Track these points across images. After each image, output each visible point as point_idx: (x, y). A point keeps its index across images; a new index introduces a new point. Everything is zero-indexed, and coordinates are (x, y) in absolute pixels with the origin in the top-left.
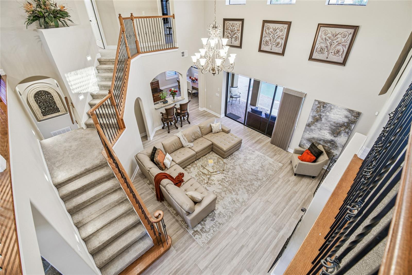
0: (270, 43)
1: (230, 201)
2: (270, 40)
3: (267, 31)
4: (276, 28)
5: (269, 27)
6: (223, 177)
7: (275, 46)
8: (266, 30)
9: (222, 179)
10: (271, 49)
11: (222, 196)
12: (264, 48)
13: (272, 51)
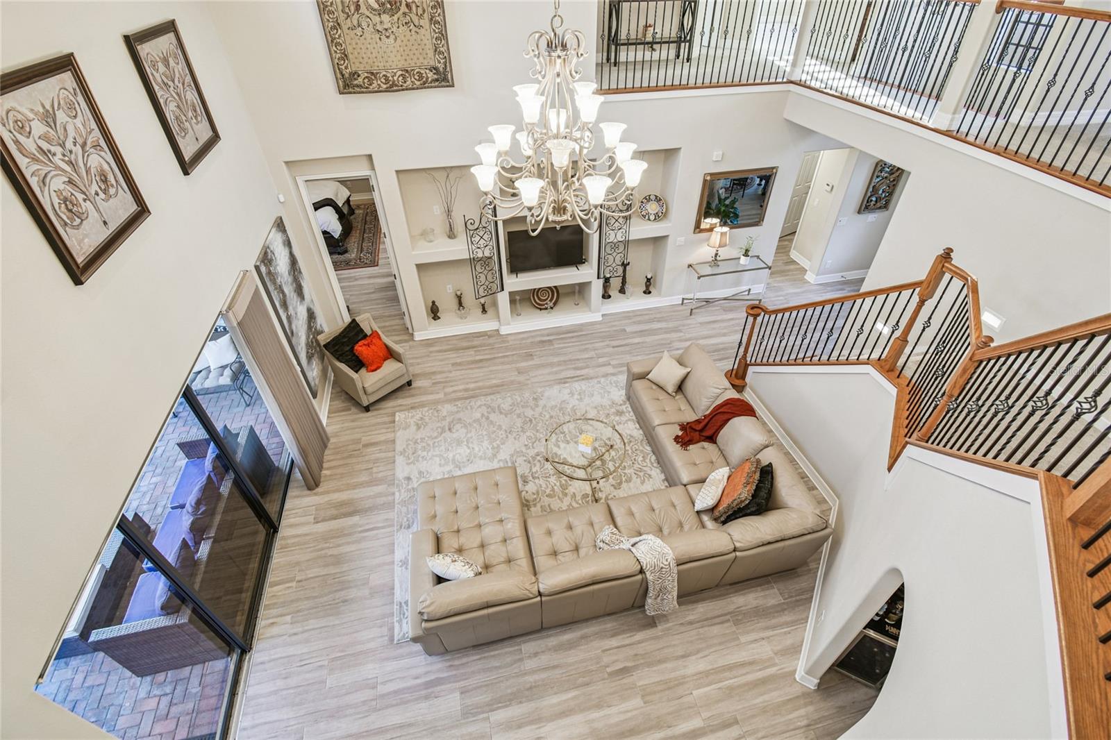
0: (80, 197)
1: (587, 398)
2: (71, 182)
3: (29, 144)
4: (48, 107)
5: (20, 117)
6: (562, 445)
7: (102, 195)
8: (17, 142)
9: (568, 442)
10: (105, 223)
11: (598, 411)
12: (80, 242)
13: (114, 226)
